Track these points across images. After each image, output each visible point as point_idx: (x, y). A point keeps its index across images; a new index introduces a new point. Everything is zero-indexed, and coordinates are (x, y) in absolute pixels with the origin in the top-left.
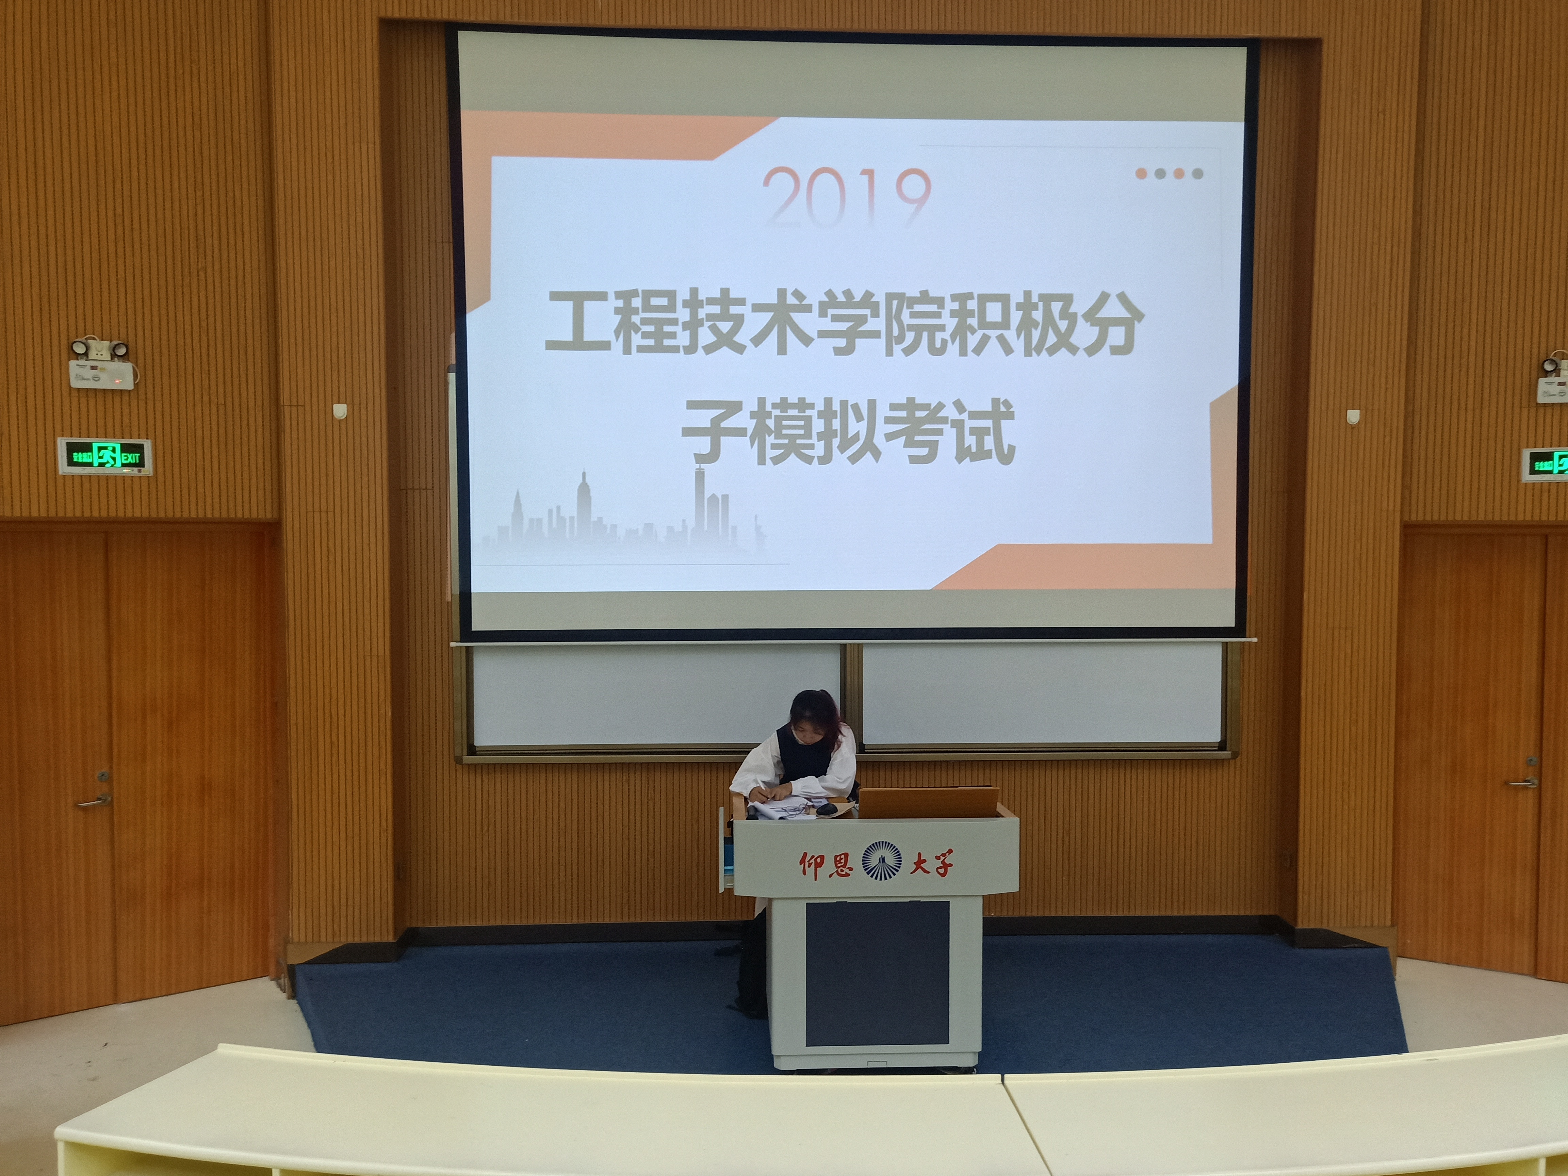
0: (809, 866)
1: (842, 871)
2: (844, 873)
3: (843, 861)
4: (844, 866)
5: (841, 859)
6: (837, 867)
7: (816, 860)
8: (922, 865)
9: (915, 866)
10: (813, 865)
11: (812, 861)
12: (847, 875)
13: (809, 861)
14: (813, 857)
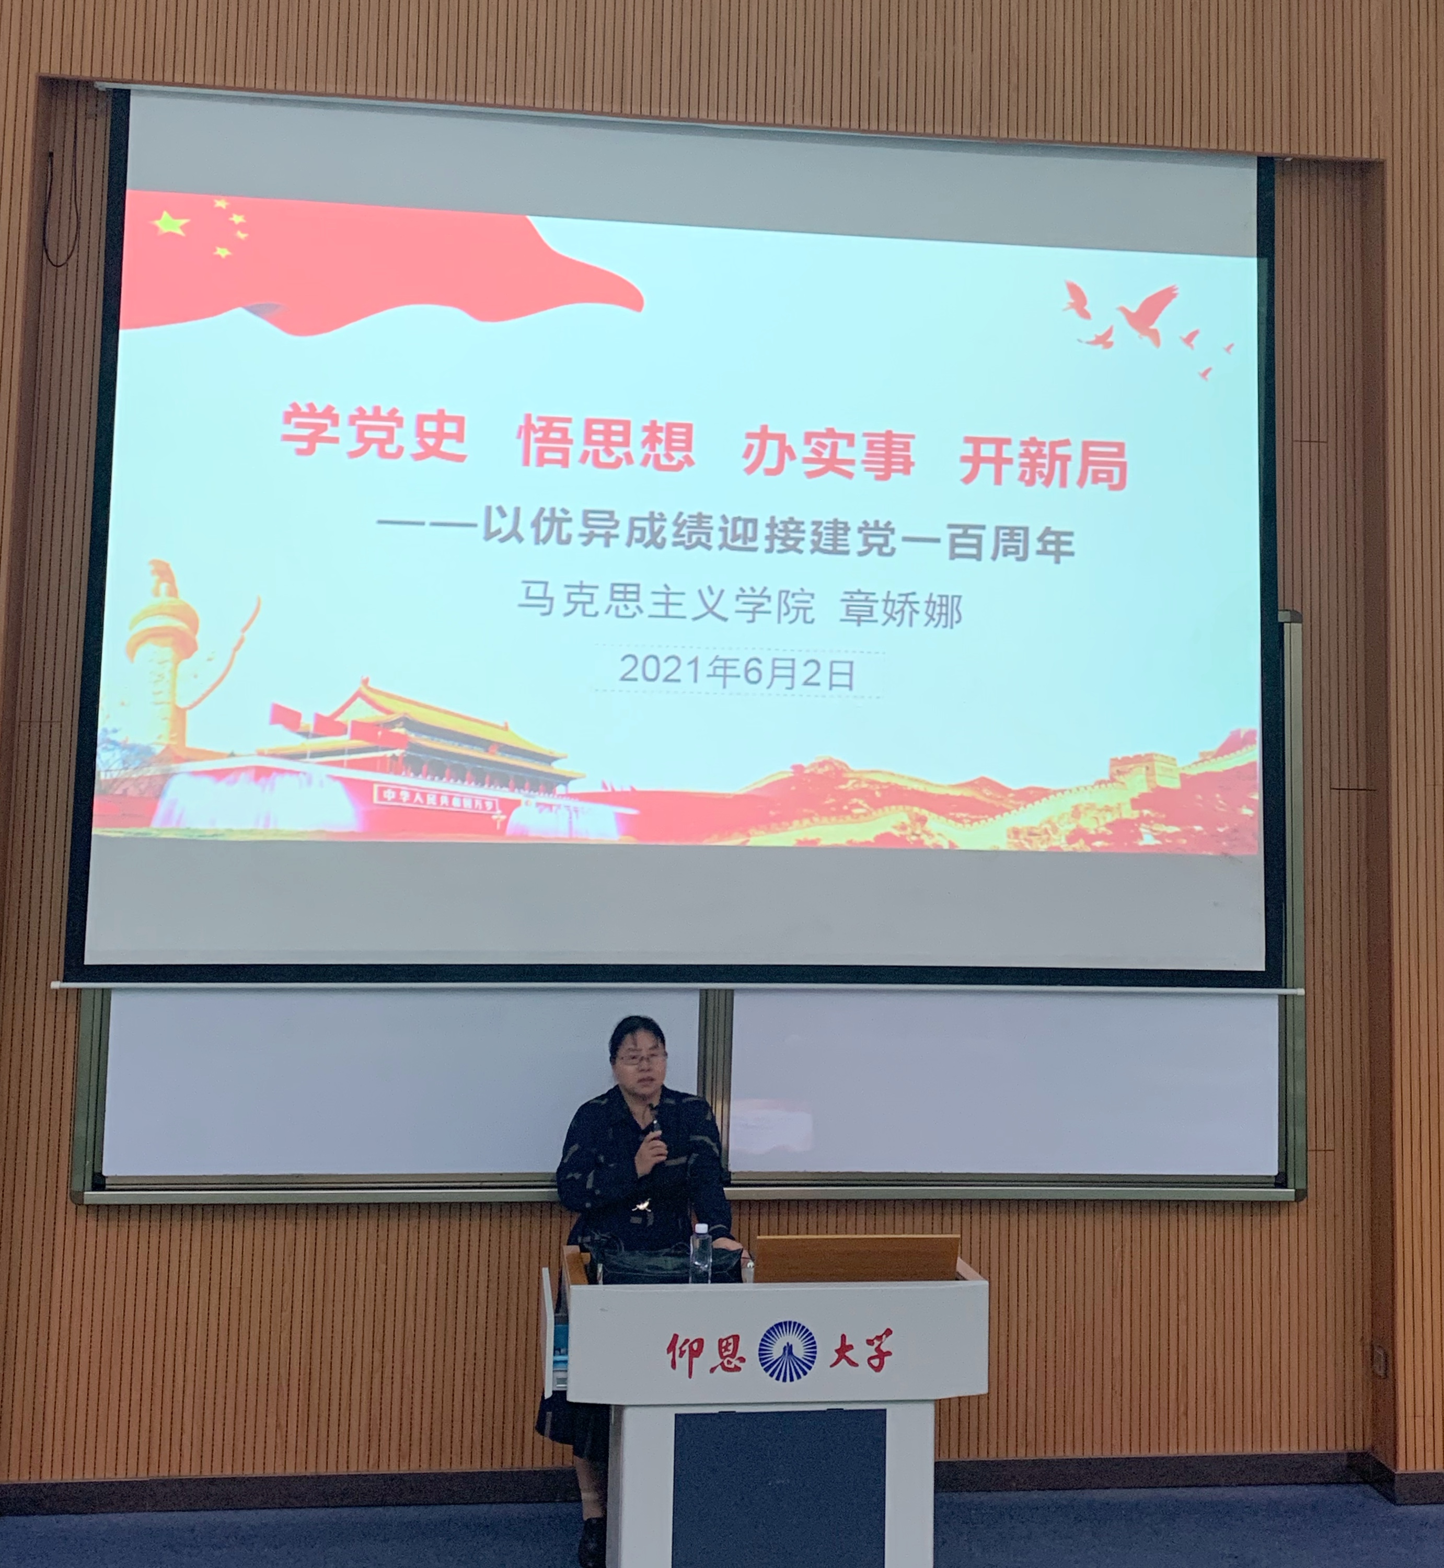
0: (682, 1354)
1: (729, 1362)
2: (732, 1366)
3: (731, 1347)
4: (733, 1355)
5: (728, 1344)
6: (723, 1357)
7: (691, 1347)
8: (847, 1354)
9: (836, 1356)
10: (687, 1355)
11: (686, 1347)
12: (737, 1369)
13: (681, 1348)
14: (687, 1341)
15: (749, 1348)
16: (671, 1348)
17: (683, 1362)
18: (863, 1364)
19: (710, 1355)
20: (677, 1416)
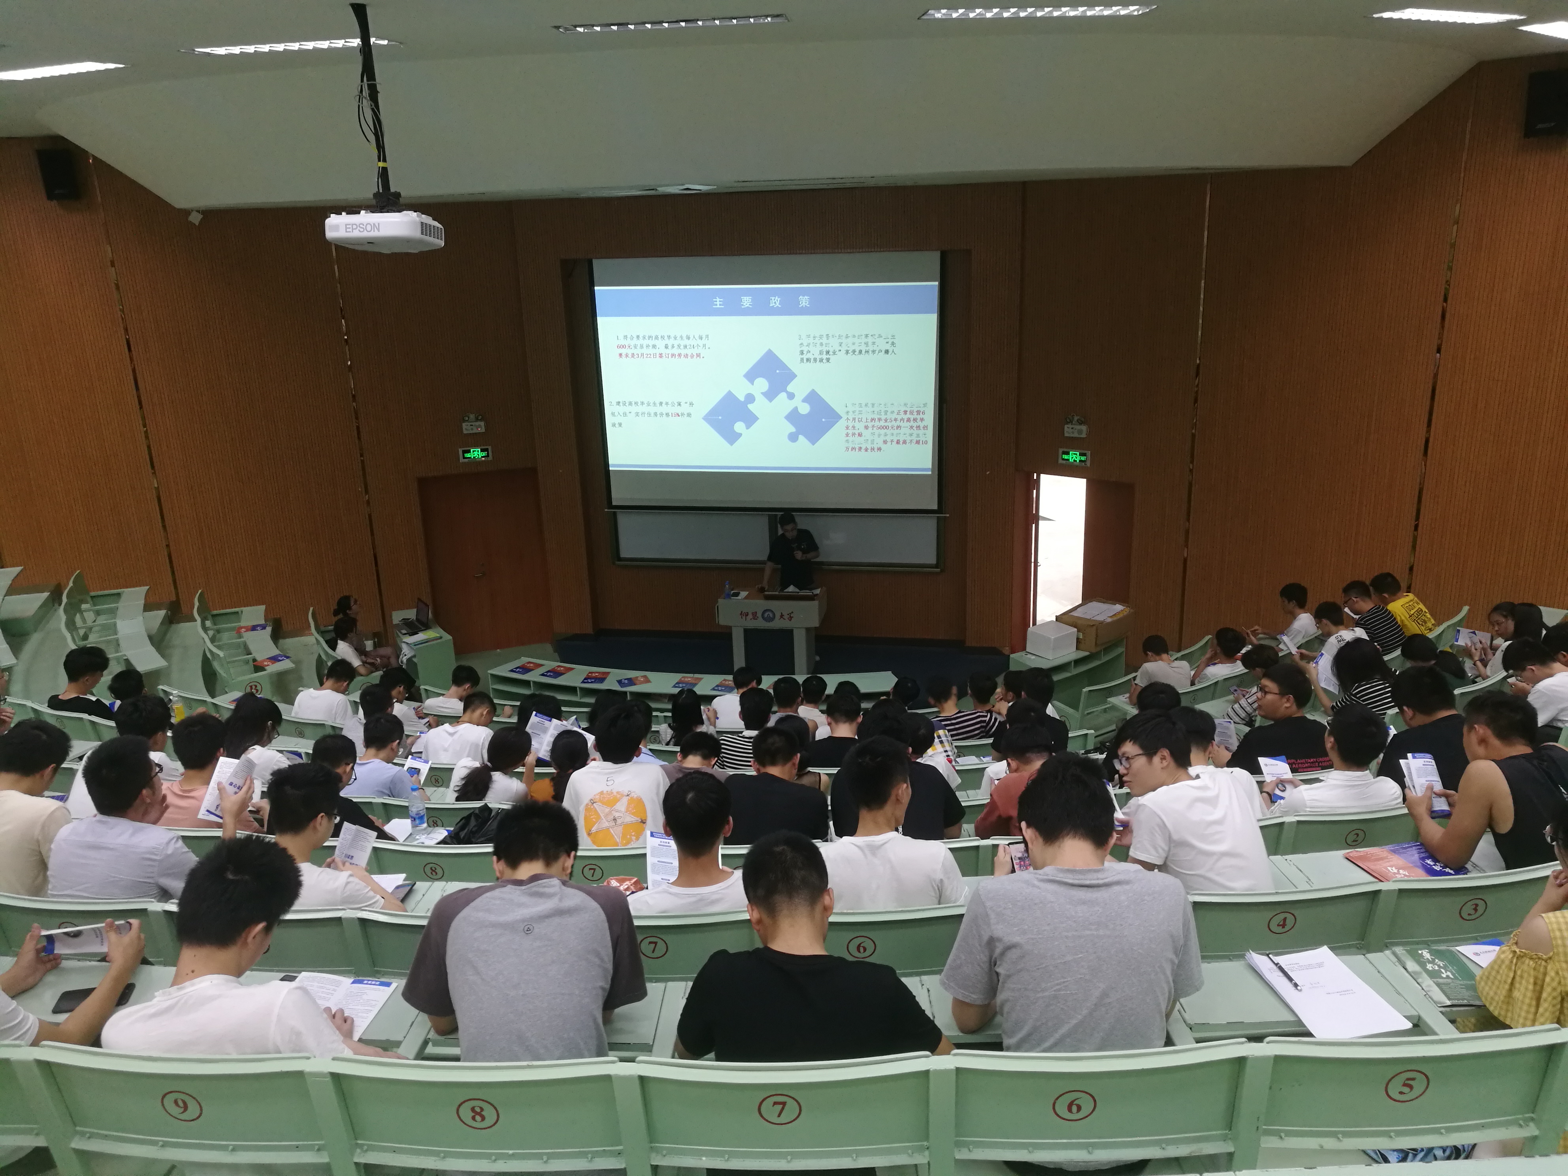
15: (759, 615)
16: (741, 614)
17: (744, 617)
18: (787, 619)
19: (750, 616)
20: (744, 629)
